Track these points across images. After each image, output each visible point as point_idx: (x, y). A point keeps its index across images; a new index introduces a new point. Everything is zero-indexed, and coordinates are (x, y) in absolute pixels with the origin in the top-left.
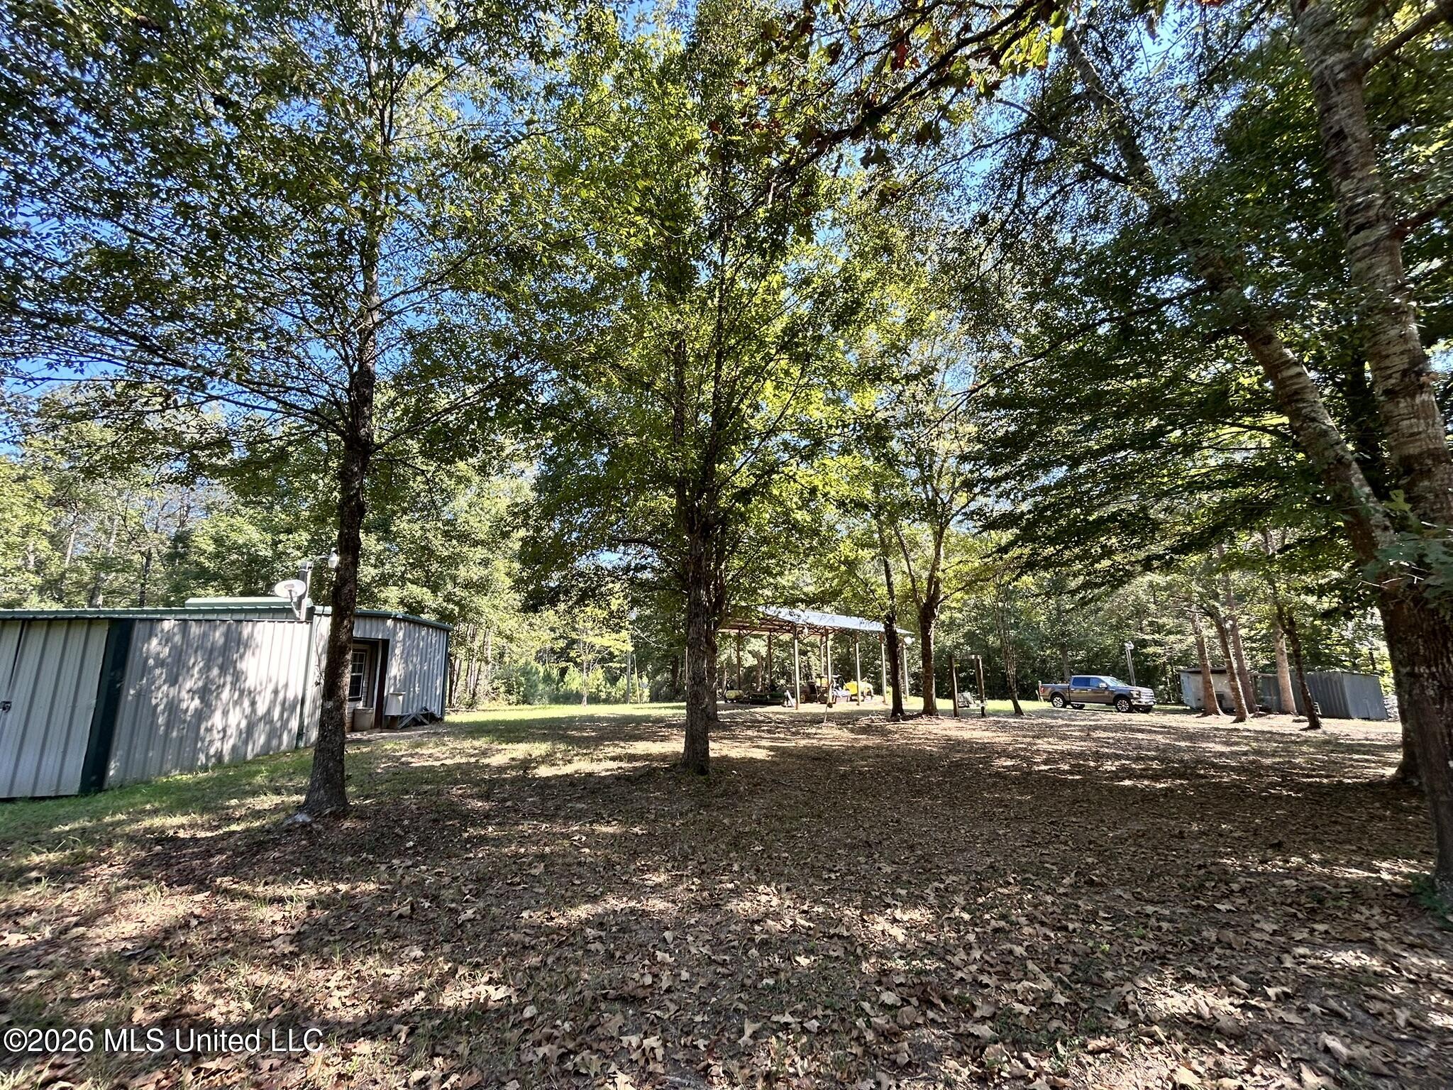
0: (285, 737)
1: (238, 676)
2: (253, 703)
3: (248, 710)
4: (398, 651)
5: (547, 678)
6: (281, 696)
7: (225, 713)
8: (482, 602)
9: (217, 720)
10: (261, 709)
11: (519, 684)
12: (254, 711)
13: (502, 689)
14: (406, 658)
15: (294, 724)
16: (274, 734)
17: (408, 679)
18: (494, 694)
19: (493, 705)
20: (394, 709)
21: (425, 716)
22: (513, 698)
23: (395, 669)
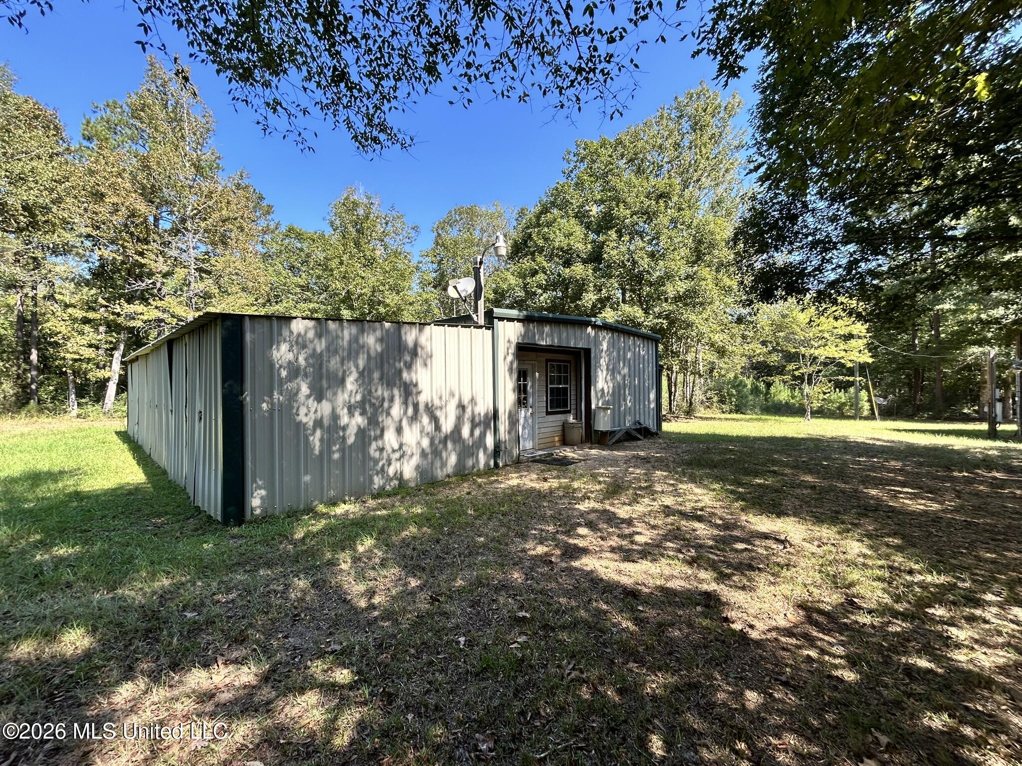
0: (481, 456)
1: (409, 391)
2: (435, 419)
3: (429, 428)
4: (603, 362)
5: (755, 390)
6: (469, 411)
7: (399, 430)
8: (690, 316)
9: (390, 438)
10: (447, 426)
11: (731, 395)
12: (438, 428)
13: (715, 399)
14: (613, 371)
15: (490, 441)
16: (467, 451)
17: (618, 392)
18: (708, 403)
19: (708, 413)
20: (603, 423)
21: (638, 430)
22: (726, 407)
23: (602, 382)
